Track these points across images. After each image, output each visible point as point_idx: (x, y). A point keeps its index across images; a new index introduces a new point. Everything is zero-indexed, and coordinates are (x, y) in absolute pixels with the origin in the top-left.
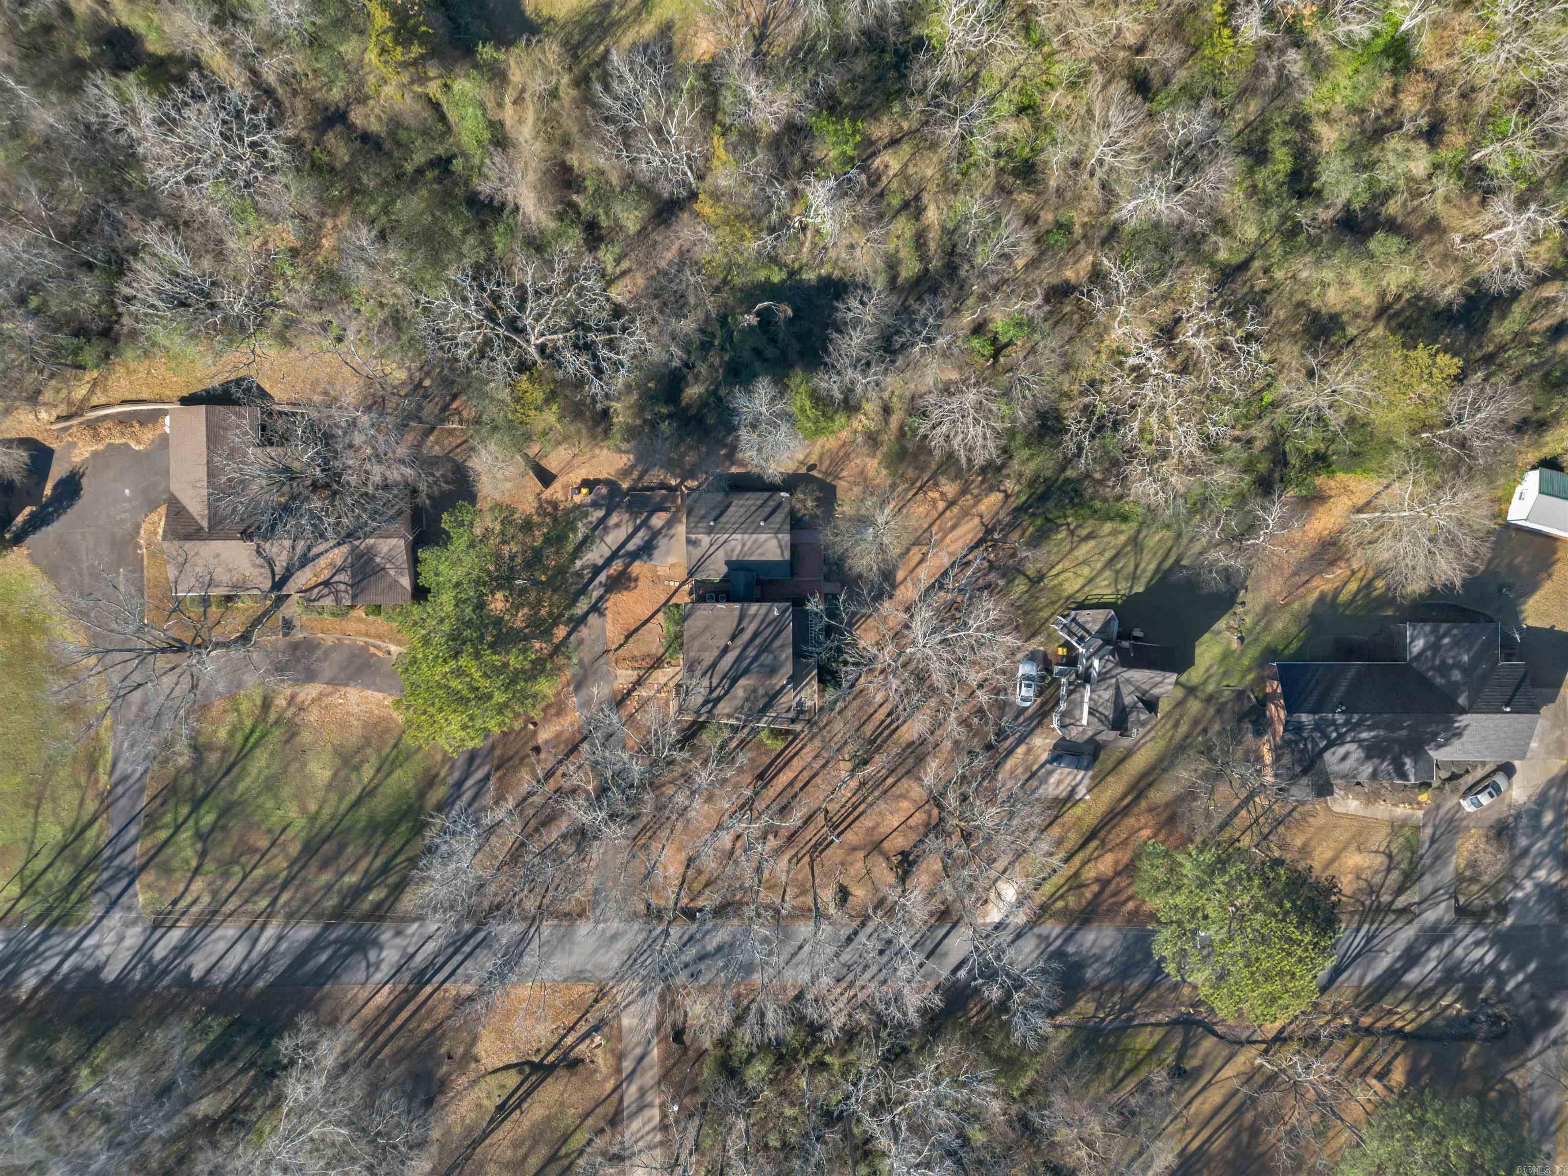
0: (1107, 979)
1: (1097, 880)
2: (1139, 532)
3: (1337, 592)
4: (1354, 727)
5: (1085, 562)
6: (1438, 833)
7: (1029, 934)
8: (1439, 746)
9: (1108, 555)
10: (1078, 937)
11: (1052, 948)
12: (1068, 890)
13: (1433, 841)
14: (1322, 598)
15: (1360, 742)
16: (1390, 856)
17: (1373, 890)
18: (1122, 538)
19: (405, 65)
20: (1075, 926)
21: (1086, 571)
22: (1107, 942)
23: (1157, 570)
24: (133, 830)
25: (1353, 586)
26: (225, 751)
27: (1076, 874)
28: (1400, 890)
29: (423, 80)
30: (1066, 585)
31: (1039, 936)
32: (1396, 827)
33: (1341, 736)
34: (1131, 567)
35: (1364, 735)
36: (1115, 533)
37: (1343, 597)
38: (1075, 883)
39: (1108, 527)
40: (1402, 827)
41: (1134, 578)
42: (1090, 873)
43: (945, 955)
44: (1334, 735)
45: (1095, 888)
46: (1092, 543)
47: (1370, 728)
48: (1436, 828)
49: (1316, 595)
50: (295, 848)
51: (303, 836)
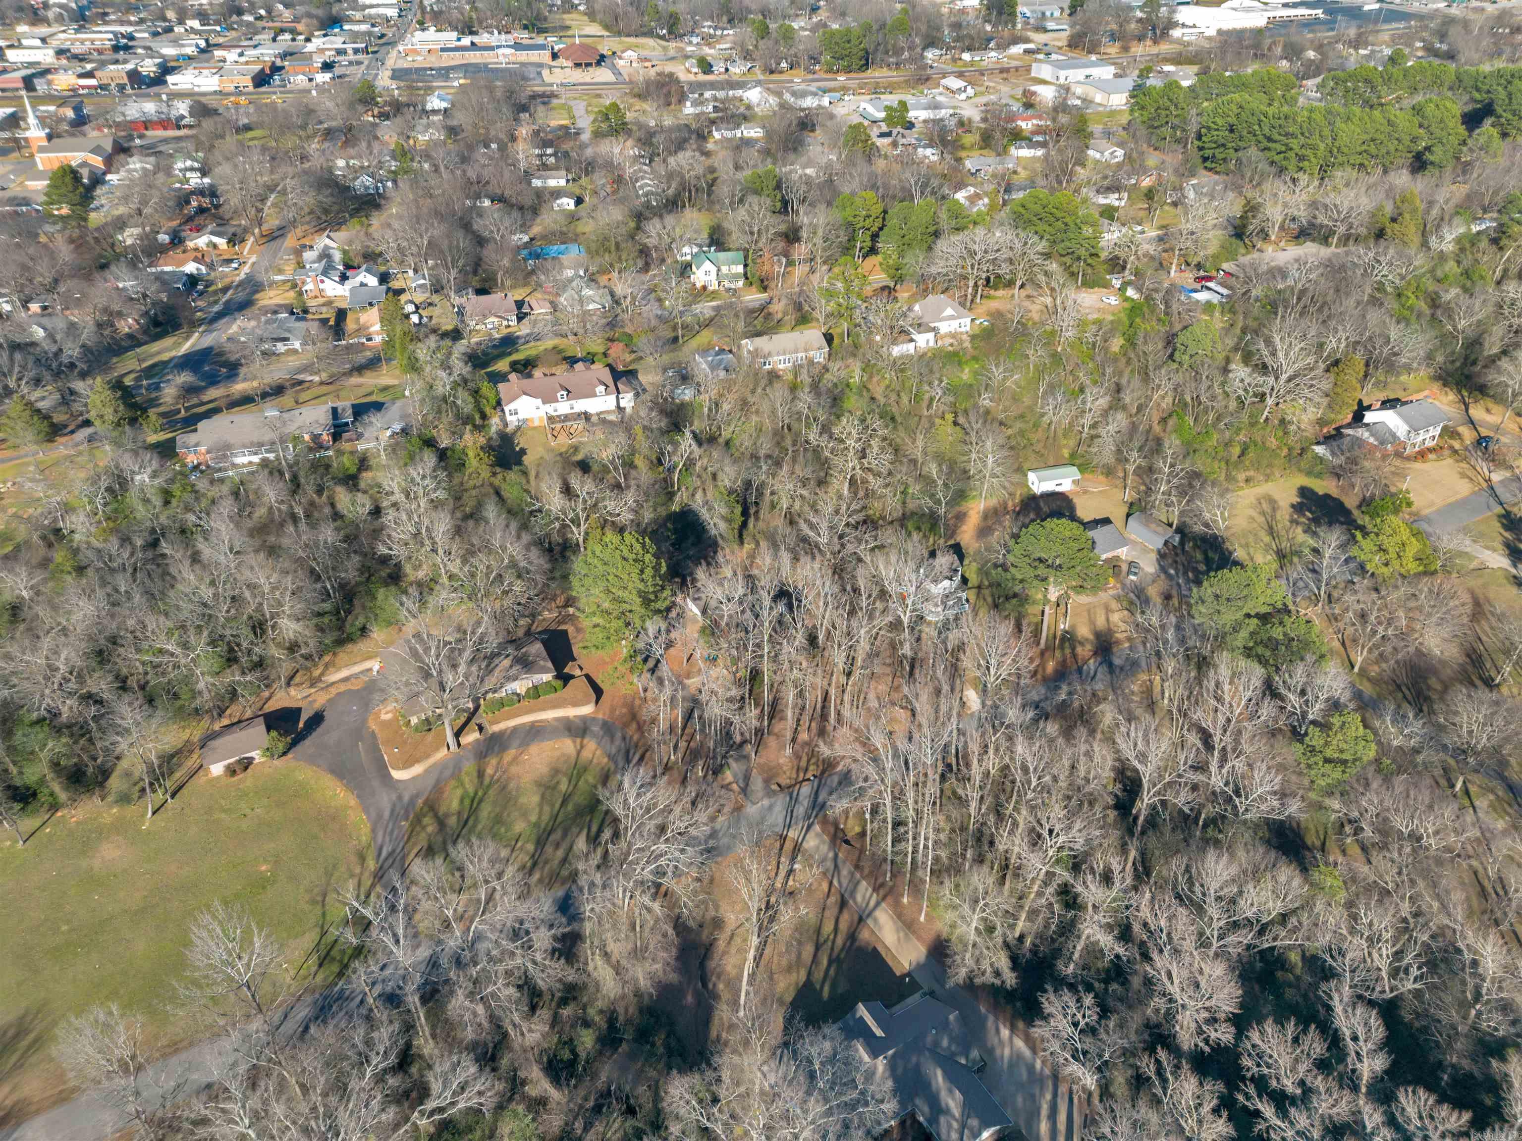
26: (459, 813)
29: (494, 474)
48: (1133, 592)
50: (531, 847)
51: (534, 837)
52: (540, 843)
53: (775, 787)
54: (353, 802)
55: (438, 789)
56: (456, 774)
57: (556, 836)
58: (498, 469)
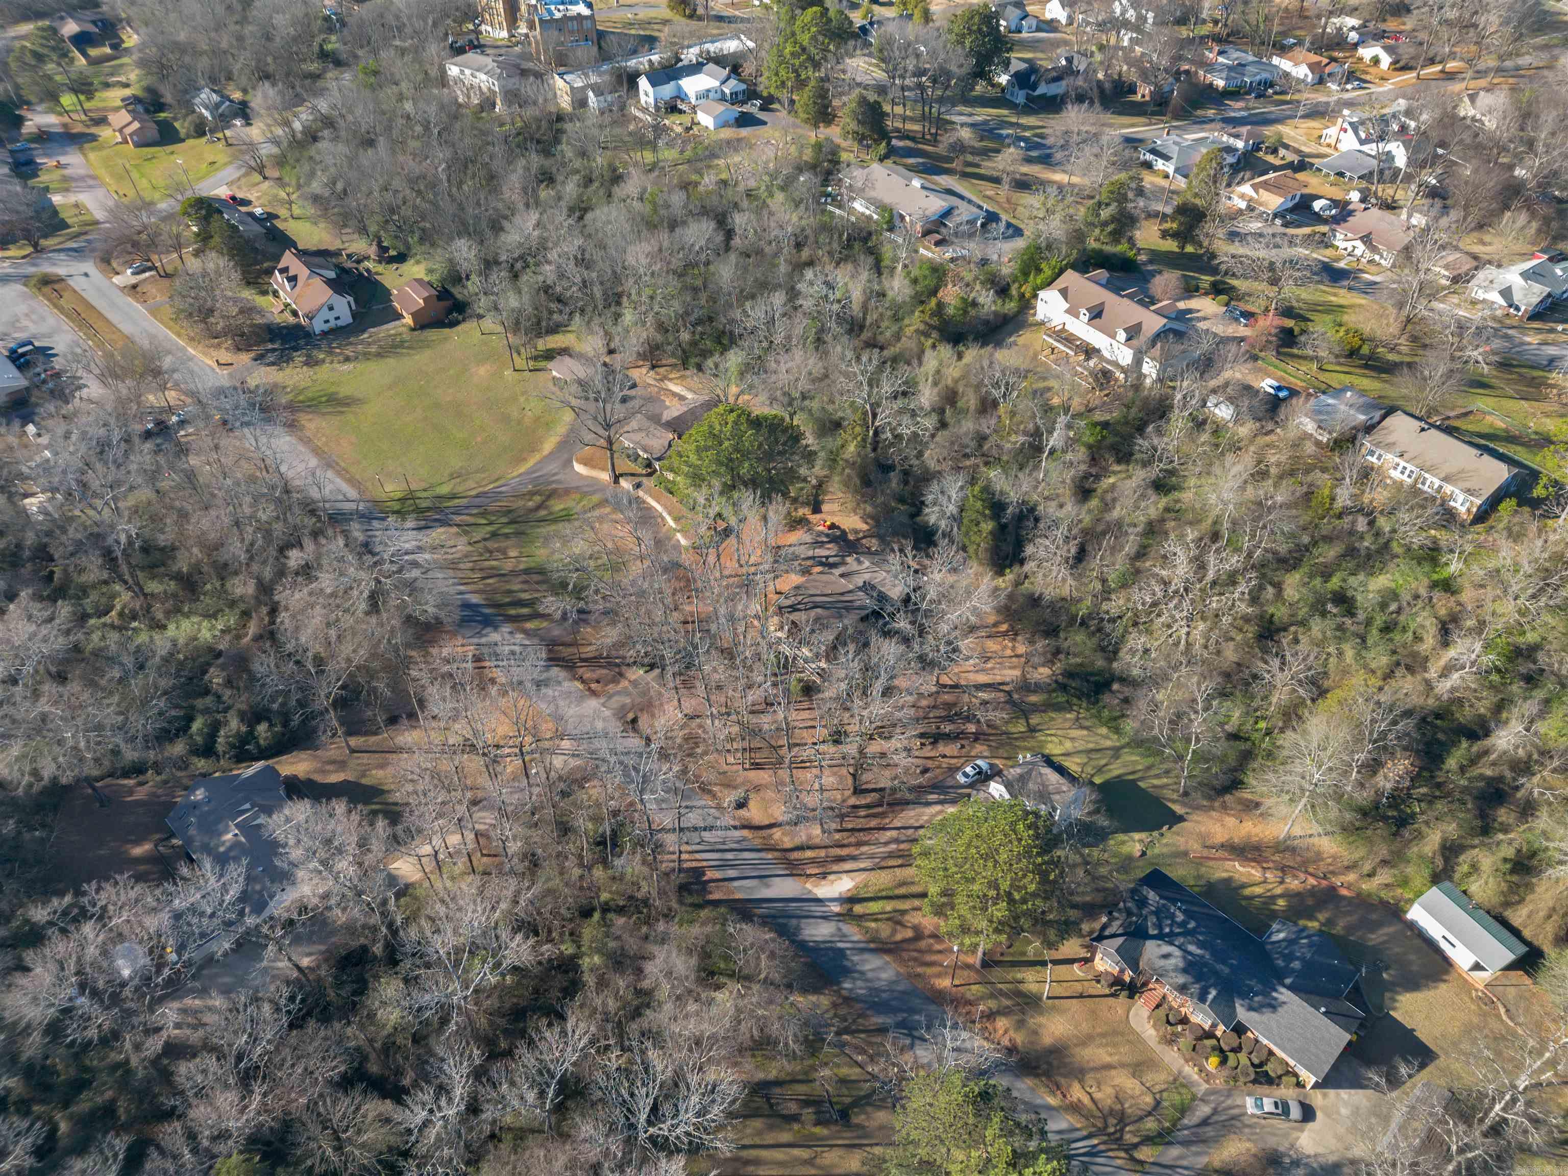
0: (857, 999)
1: (916, 928)
2: (1123, 747)
3: (1244, 886)
4: (1187, 933)
5: (1072, 739)
6: (1215, 1118)
7: (833, 924)
8: (1251, 1009)
9: (1091, 746)
10: (867, 956)
11: (840, 945)
12: (888, 919)
13: (1205, 1122)
14: (1228, 881)
15: (1186, 951)
16: (1158, 1103)
17: (1122, 1119)
18: (1108, 743)
19: (926, 323)
20: (872, 946)
21: (1068, 745)
22: (884, 976)
23: (1119, 776)
24: (475, 511)
25: (1258, 890)
26: (551, 514)
27: (903, 912)
28: (1149, 1140)
29: (927, 335)
30: (1050, 746)
31: (839, 929)
32: (1178, 1082)
33: (1172, 934)
34: (1103, 762)
35: (1192, 948)
36: (1107, 737)
37: (1247, 892)
38: (896, 919)
39: (1104, 731)
40: (1183, 1086)
41: (1100, 770)
42: (915, 919)
43: (768, 886)
44: (1167, 930)
45: (909, 934)
46: (1085, 732)
47: (1200, 945)
48: (1215, 1112)
49: (1225, 875)
50: (522, 567)
51: (533, 565)
52: (527, 571)
53: (631, 716)
54: (546, 452)
55: (567, 492)
56: (585, 494)
57: (536, 577)
58: (935, 334)
